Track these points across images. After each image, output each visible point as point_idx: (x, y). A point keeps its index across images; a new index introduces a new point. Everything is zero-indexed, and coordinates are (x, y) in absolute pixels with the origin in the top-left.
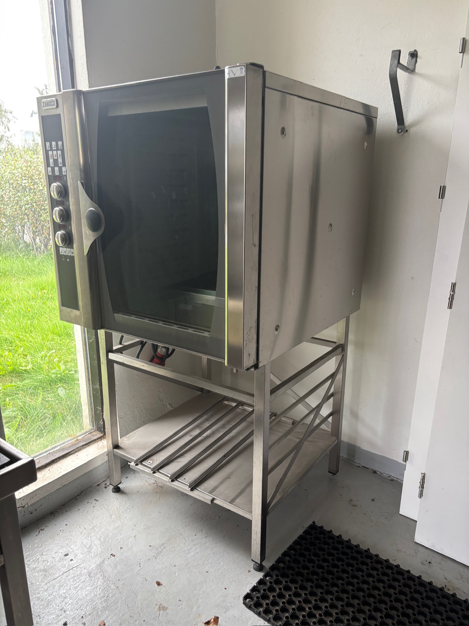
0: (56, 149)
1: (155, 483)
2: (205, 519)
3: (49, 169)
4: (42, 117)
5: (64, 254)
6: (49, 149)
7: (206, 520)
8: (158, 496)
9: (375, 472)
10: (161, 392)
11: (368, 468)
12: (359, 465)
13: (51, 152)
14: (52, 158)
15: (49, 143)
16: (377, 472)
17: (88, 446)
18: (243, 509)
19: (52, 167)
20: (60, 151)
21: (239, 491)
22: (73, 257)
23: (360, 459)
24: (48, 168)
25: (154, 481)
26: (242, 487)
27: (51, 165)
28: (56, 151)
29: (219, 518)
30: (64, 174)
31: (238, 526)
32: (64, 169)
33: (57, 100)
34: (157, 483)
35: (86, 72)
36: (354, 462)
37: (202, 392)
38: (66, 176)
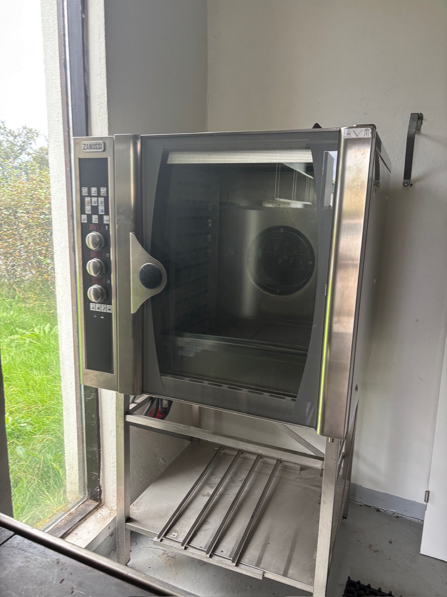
0: (96, 195)
1: (164, 554)
2: (236, 592)
3: (84, 217)
4: (80, 160)
5: (97, 310)
6: (87, 195)
7: (238, 593)
8: (174, 569)
9: (378, 510)
10: (155, 447)
11: (370, 507)
12: (360, 504)
13: (90, 198)
14: (90, 204)
15: (87, 188)
16: (381, 510)
17: (84, 521)
18: (301, 581)
19: (87, 214)
20: (103, 198)
21: (286, 559)
22: (111, 314)
23: (361, 498)
24: (82, 215)
25: (163, 552)
26: (287, 553)
27: (87, 213)
28: (96, 198)
29: (251, 587)
30: (105, 222)
31: (274, 594)
32: (106, 218)
33: (104, 143)
34: (167, 553)
35: (106, 112)
36: (355, 501)
37: (192, 441)
38: (108, 225)
